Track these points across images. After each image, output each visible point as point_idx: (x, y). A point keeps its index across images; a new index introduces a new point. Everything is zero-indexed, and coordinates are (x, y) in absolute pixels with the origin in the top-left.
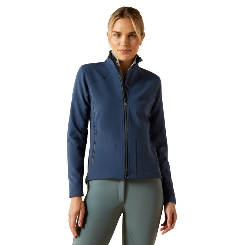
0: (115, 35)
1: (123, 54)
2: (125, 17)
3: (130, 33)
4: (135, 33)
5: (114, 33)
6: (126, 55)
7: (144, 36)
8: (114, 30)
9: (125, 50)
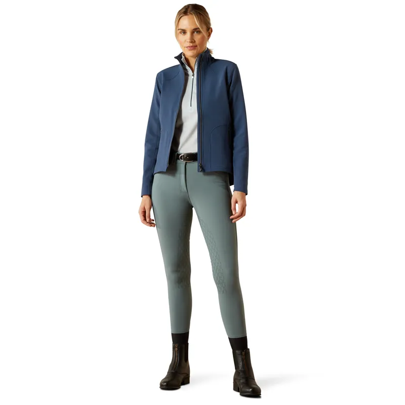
0: (180, 33)
1: (190, 50)
2: (188, 14)
3: (194, 29)
4: (199, 29)
5: (180, 31)
6: (192, 51)
7: (212, 31)
8: (179, 28)
9: (192, 47)
